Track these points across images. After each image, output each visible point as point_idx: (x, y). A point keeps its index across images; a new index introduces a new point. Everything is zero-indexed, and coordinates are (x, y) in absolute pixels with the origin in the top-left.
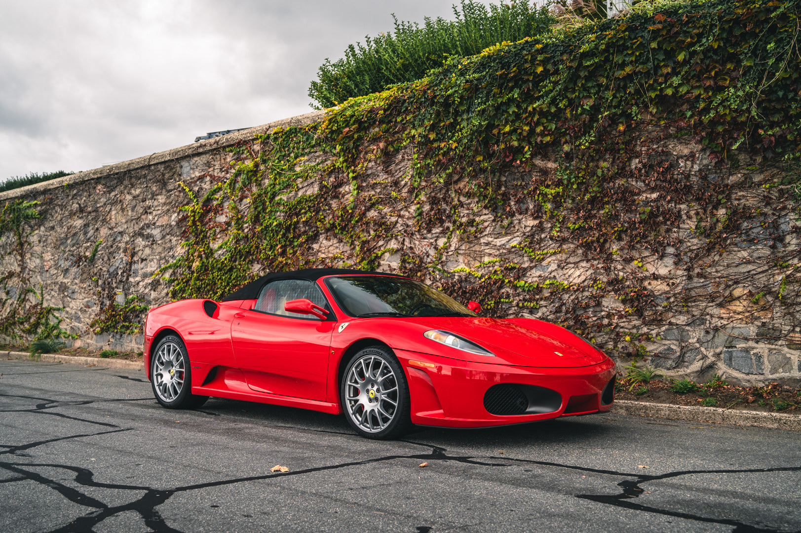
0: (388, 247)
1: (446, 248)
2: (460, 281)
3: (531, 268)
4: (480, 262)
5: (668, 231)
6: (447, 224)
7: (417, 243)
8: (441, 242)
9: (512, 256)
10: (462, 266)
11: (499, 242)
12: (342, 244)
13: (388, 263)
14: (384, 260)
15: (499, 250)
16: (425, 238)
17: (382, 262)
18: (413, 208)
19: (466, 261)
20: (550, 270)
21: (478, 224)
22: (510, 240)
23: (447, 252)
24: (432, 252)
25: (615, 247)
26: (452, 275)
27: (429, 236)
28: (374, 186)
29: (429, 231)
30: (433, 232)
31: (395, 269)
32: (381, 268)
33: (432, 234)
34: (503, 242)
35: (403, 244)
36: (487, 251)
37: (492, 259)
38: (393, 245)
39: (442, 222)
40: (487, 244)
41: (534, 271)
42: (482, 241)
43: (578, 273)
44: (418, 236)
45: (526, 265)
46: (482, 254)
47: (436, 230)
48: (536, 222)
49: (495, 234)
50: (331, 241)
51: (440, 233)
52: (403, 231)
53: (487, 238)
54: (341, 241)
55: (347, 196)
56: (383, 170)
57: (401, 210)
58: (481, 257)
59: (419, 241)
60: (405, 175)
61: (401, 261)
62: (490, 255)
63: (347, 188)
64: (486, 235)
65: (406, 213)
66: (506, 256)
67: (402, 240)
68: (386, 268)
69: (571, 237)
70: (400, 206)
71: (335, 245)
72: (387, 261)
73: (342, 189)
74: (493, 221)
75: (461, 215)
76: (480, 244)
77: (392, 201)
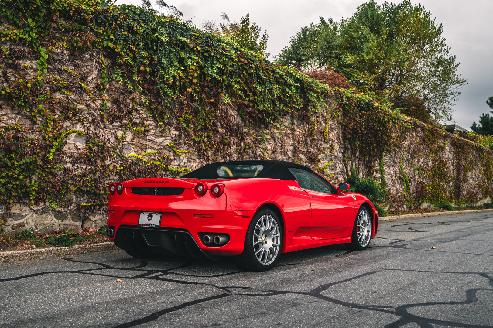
0: (74, 129)
1: (123, 138)
2: (133, 163)
3: (174, 159)
4: (145, 152)
5: (227, 149)
6: (124, 122)
7: (101, 130)
8: (119, 133)
9: (165, 151)
10: (133, 154)
11: (159, 140)
13: (73, 142)
14: (69, 139)
15: (158, 146)
16: (107, 128)
17: (68, 141)
18: (99, 102)
19: (136, 150)
20: (183, 162)
21: (146, 126)
22: (164, 140)
23: (123, 142)
24: (112, 140)
25: (210, 154)
26: (127, 159)
27: (111, 127)
28: (60, 72)
29: (111, 124)
30: (114, 124)
31: (80, 149)
32: (67, 146)
33: (113, 126)
34: (160, 141)
35: (89, 129)
36: (151, 145)
37: (154, 151)
38: (79, 128)
39: (121, 119)
40: (150, 141)
41: (175, 161)
42: (148, 138)
43: (195, 165)
44: (102, 126)
45: (172, 157)
46: (146, 147)
47: (117, 124)
48: (177, 133)
49: (156, 135)
50: (5, 110)
51: (119, 127)
52: (90, 119)
53: (151, 137)
54: (19, 113)
55: (28, 71)
56: (69, 60)
57: (89, 100)
58: (146, 149)
59: (103, 129)
60: (91, 72)
61: (86, 142)
62: (152, 148)
63: (28, 63)
64: (151, 135)
65: (93, 105)
66: (162, 151)
67: (88, 125)
68: (72, 146)
69: (193, 145)
70: (87, 97)
71: (9, 116)
72: (73, 141)
73: (21, 62)
74: (155, 126)
75: (135, 117)
76: (146, 140)
77: (81, 91)
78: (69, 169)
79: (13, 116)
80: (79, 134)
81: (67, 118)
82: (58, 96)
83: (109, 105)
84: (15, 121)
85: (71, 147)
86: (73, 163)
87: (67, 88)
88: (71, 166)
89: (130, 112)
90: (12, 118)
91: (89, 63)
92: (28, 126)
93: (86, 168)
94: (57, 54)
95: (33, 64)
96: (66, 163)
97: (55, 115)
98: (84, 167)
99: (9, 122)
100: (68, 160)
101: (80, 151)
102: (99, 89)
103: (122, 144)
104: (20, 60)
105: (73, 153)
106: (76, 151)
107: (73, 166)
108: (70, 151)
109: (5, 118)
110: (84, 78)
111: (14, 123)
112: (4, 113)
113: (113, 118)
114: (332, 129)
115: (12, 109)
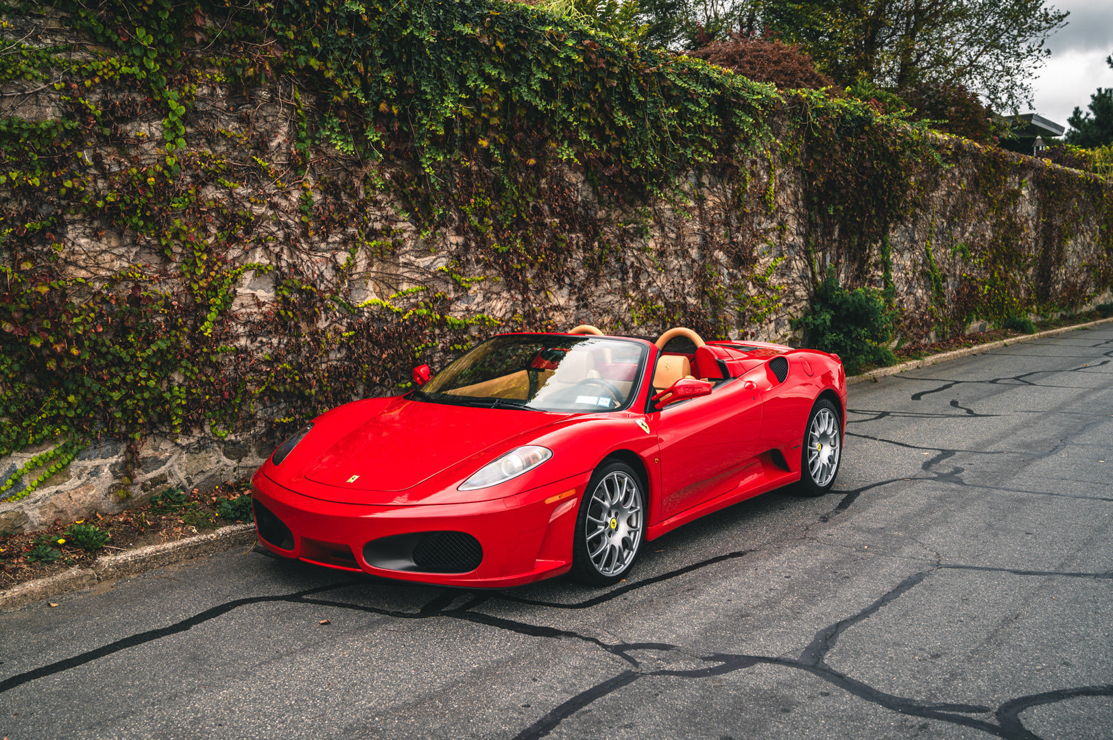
0: (249, 262)
1: (351, 265)
2: (372, 318)
3: (458, 299)
4: (397, 291)
5: (565, 260)
6: (351, 230)
7: (304, 256)
8: (342, 258)
9: (437, 284)
10: (373, 298)
11: (424, 262)
12: (134, 250)
13: (249, 291)
14: (241, 286)
15: (422, 274)
16: (317, 250)
17: (239, 290)
18: (296, 195)
19: (378, 289)
20: (476, 301)
21: (395, 234)
22: (435, 260)
23: (351, 275)
24: (328, 274)
25: (529, 276)
26: (361, 311)
27: (323, 245)
28: (212, 139)
29: (324, 239)
30: (330, 240)
31: (264, 303)
32: (237, 301)
33: (328, 243)
34: (427, 263)
35: (278, 257)
36: (407, 275)
37: (414, 287)
38: (259, 258)
39: (343, 225)
40: (406, 265)
41: (459, 303)
42: (402, 260)
43: (499, 305)
44: (305, 246)
45: (452, 295)
46: (398, 279)
47: (335, 238)
48: (460, 240)
49: (416, 251)
50: (104, 240)
51: (339, 243)
52: (280, 234)
53: (408, 256)
54: (135, 244)
55: (145, 146)
56: (228, 110)
57: (274, 195)
58: (398, 284)
59: (308, 254)
60: (273, 132)
61: (275, 288)
62: (411, 280)
63: (144, 129)
64: (407, 252)
65: (284, 203)
66: (431, 284)
67: (277, 249)
68: (247, 301)
69: (495, 262)
70: (270, 188)
71: (115, 251)
72: (248, 287)
73: (129, 128)
74: (414, 232)
75: (373, 217)
76: (398, 265)
77: (255, 175)
78: (244, 350)
79: (123, 250)
80: (259, 271)
81: (233, 240)
82: (210, 193)
83: (317, 198)
84: (129, 262)
85: (245, 302)
86: (252, 336)
87: (229, 173)
88: (249, 342)
89: (361, 208)
90: (120, 257)
91: (270, 109)
92: (154, 267)
93: (279, 343)
94: (203, 99)
95: (153, 130)
96: (237, 337)
97: (209, 237)
98: (275, 341)
99: (117, 265)
100: (241, 330)
101: (264, 309)
102: (295, 165)
103: (349, 281)
104: (126, 124)
105: (251, 314)
106: (256, 310)
107: (252, 342)
108: (243, 310)
109: (107, 257)
110: (261, 146)
111: (126, 265)
112: (104, 247)
113: (326, 225)
114: (782, 186)
115: (120, 235)
